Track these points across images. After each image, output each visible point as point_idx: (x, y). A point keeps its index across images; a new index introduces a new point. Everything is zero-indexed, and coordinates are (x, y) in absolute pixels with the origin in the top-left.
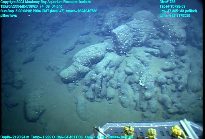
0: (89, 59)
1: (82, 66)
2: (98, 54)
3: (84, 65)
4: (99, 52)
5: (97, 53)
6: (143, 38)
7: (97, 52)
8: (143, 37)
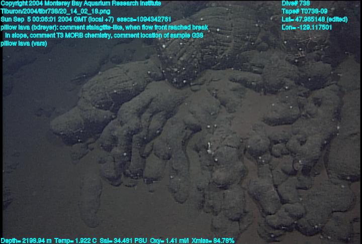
0: (109, 95)
1: (94, 108)
2: (128, 84)
3: (98, 106)
4: (131, 80)
5: (127, 81)
6: (227, 49)
7: (127, 79)
8: (228, 46)
